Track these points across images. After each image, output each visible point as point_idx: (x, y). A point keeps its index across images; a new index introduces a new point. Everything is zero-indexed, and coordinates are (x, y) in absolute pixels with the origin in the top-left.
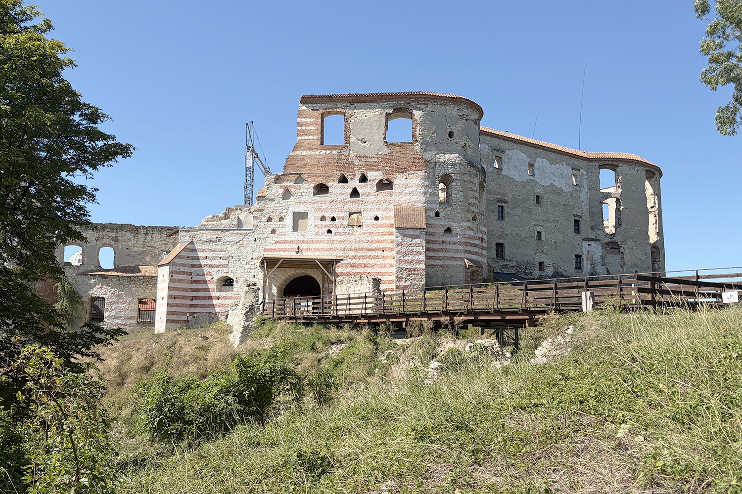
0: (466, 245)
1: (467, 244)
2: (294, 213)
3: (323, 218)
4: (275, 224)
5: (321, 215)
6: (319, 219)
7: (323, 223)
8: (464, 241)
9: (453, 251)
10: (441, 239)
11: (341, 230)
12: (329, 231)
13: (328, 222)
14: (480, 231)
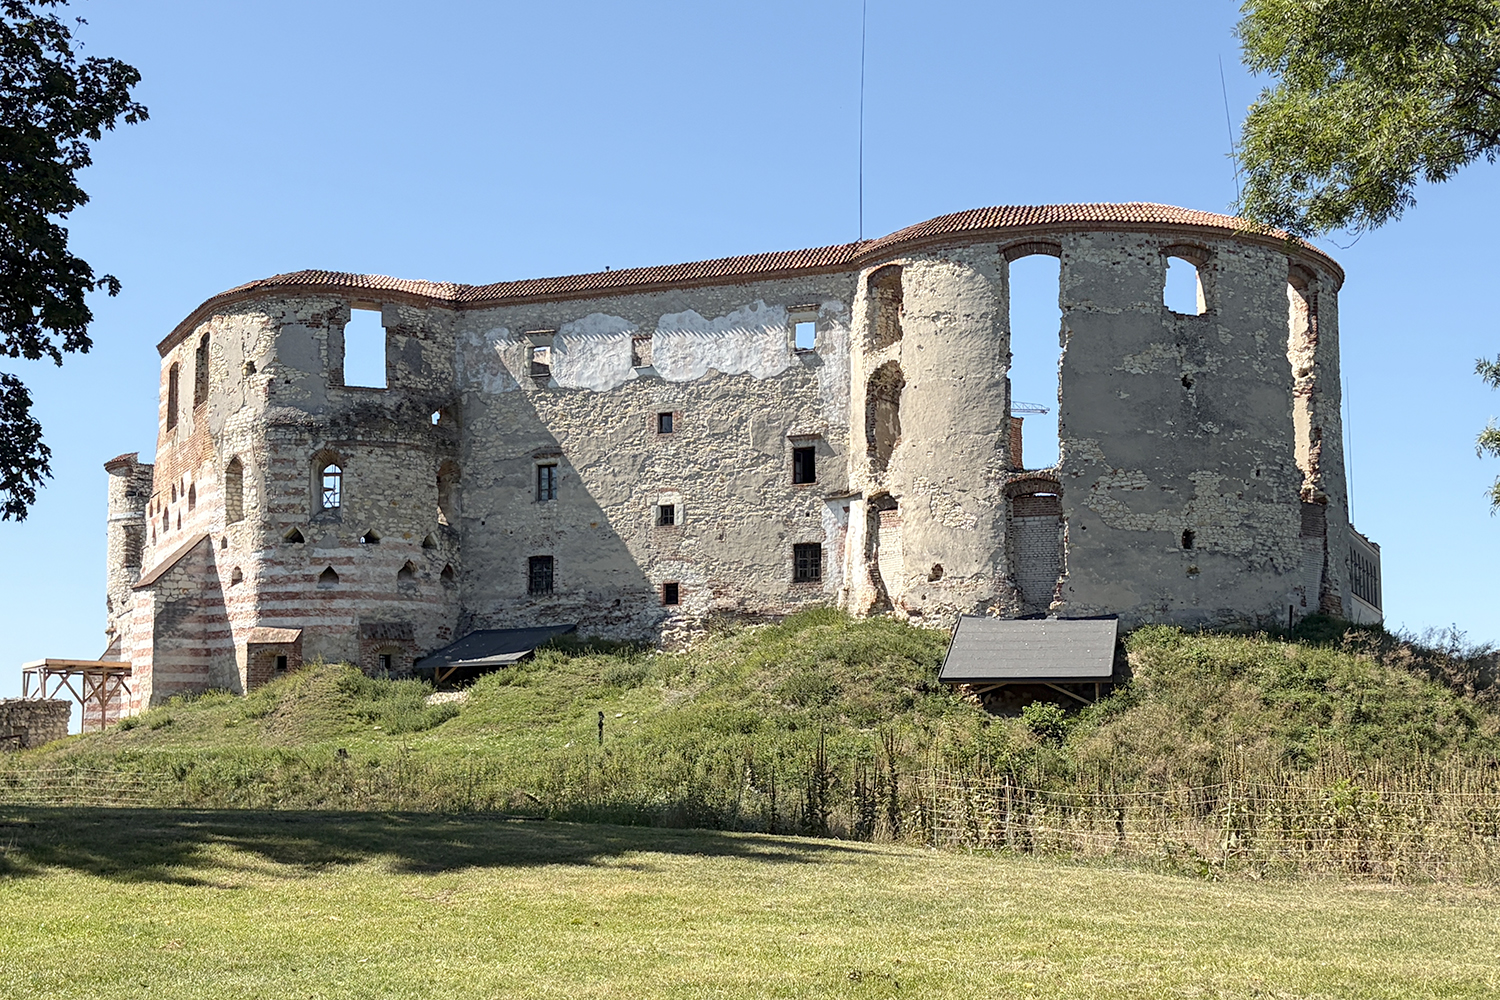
0: (263, 600)
1: (266, 597)
9: (241, 616)
10: (228, 594)
14: (315, 561)
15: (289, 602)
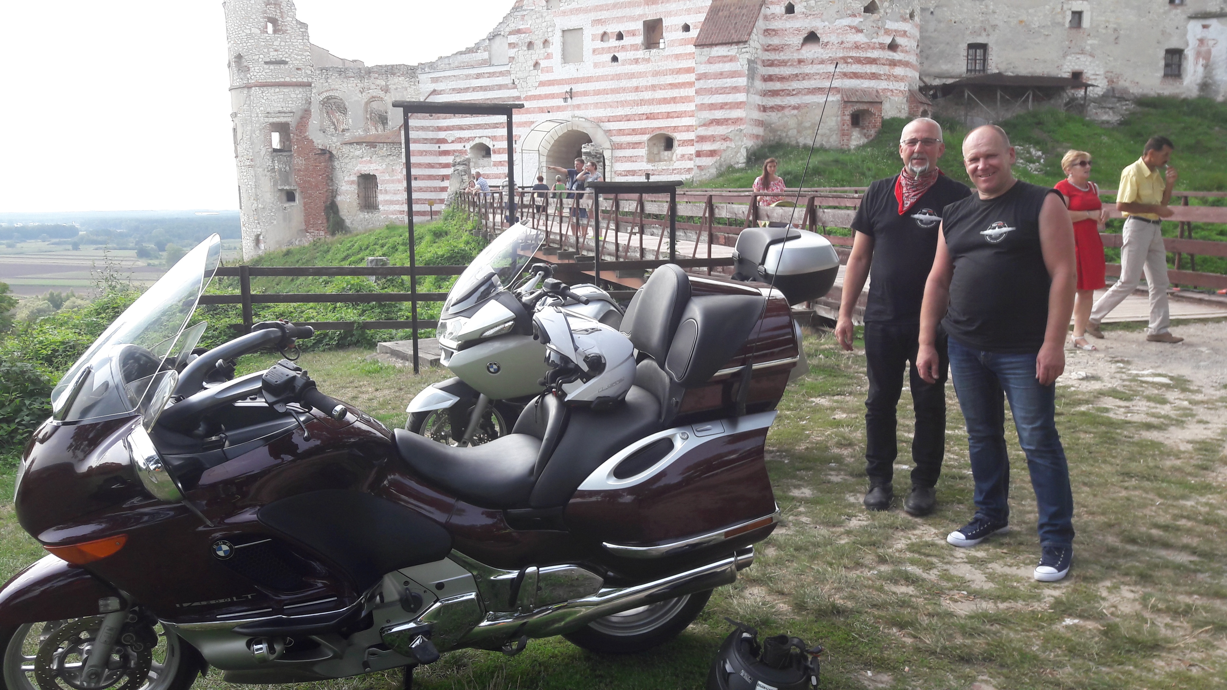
0: (847, 63)
1: (849, 60)
2: (563, 31)
3: (604, 36)
4: (538, 52)
5: (601, 32)
6: (600, 37)
7: (605, 45)
8: (841, 55)
9: (818, 77)
10: (796, 56)
11: (631, 55)
12: (615, 59)
13: (613, 42)
14: (887, 32)
15: (868, 66)
